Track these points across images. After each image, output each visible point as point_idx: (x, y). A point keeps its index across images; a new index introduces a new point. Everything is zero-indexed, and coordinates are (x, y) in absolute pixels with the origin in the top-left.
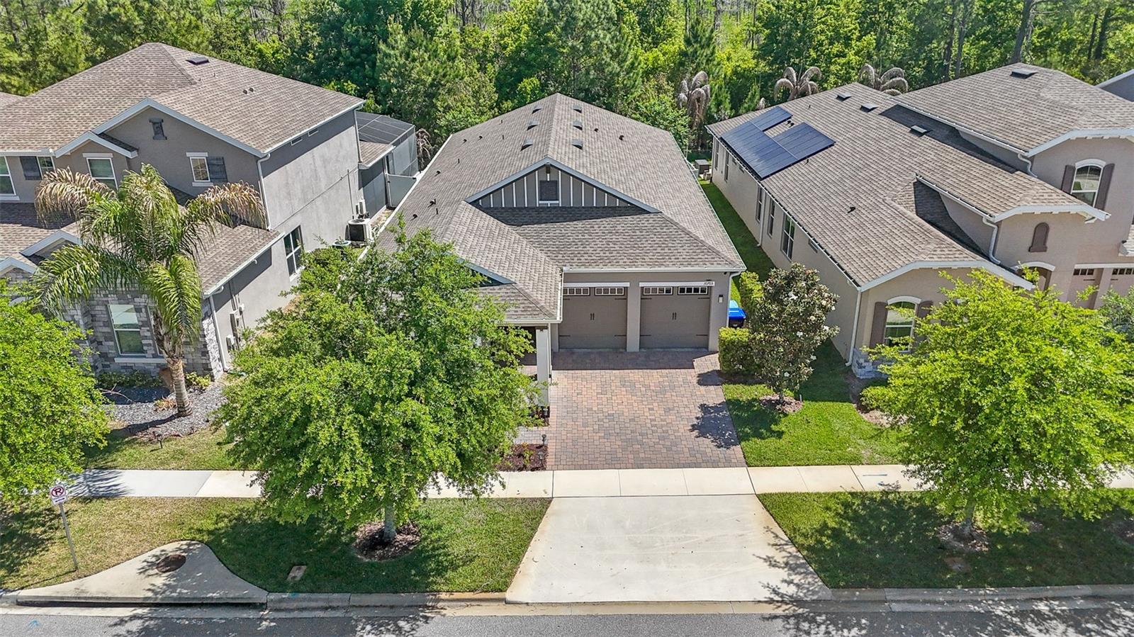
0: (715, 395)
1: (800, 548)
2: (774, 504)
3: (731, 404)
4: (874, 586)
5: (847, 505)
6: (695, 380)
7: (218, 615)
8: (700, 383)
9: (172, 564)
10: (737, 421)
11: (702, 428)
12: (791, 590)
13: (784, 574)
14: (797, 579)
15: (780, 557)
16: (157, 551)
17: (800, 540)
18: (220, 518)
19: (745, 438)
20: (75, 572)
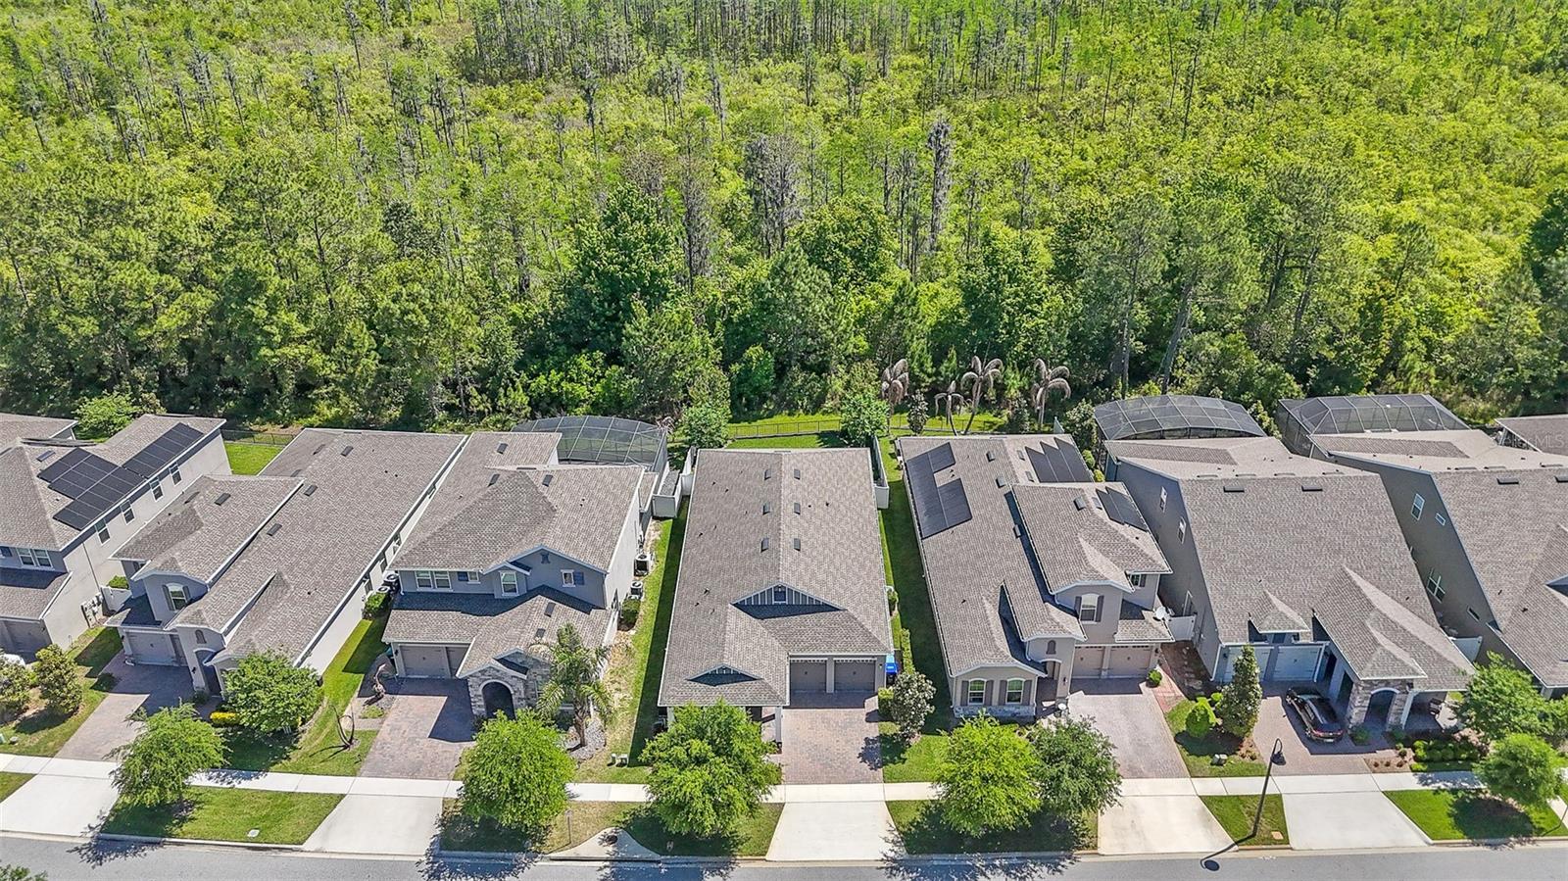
0: (874, 730)
1: (900, 832)
2: (893, 807)
3: (883, 738)
4: (929, 853)
5: (928, 808)
6: (864, 718)
7: (641, 866)
8: (867, 721)
9: (612, 840)
10: (884, 752)
11: (865, 756)
12: (892, 854)
13: (890, 846)
14: (896, 849)
15: (891, 837)
16: (602, 833)
17: (901, 828)
18: (625, 814)
19: (884, 764)
20: (570, 844)
